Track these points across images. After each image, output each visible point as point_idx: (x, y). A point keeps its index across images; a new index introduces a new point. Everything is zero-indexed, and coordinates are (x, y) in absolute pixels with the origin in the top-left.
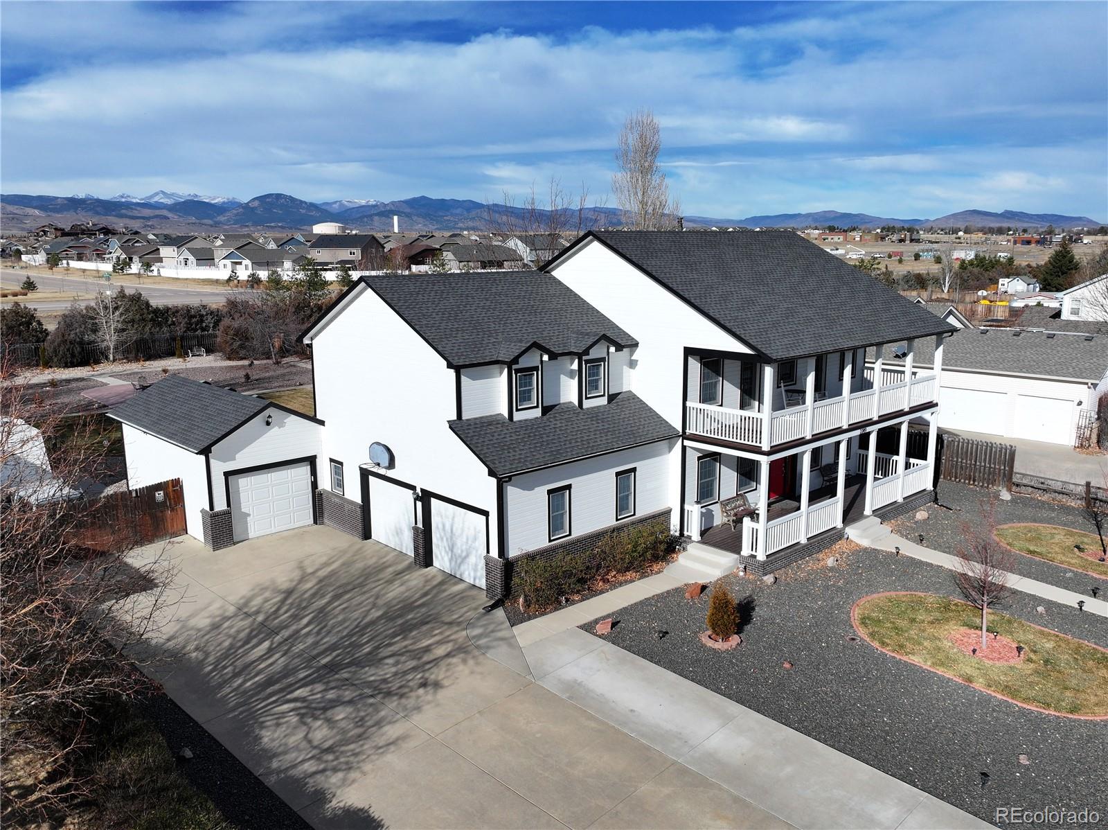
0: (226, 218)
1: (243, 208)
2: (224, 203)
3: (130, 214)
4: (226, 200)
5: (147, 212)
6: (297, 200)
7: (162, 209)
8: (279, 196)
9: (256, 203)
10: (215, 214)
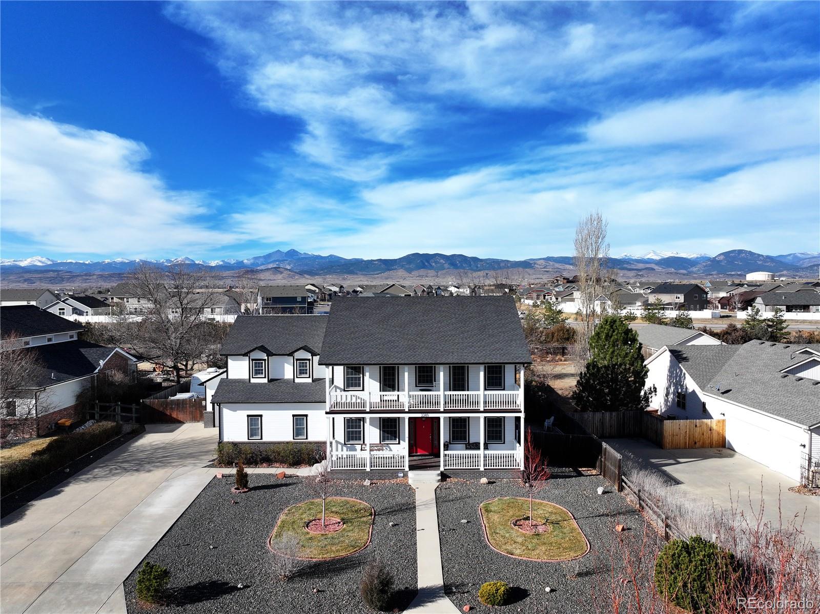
0: (697, 269)
1: (711, 261)
2: (697, 258)
3: (629, 267)
4: (699, 256)
5: (641, 266)
6: (755, 254)
7: (651, 263)
8: (740, 251)
9: (722, 257)
10: (690, 267)
